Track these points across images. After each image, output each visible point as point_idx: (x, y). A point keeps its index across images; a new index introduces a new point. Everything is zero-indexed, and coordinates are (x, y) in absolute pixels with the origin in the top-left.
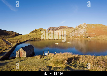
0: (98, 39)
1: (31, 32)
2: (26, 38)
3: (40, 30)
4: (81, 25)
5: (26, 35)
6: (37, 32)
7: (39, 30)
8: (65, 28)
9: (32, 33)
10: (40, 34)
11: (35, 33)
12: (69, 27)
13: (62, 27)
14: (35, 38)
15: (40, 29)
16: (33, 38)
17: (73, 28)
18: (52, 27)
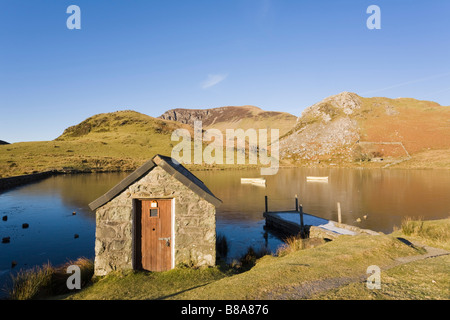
0: (423, 165)
1: (67, 130)
2: (45, 158)
3: (121, 121)
4: (333, 100)
5: (41, 145)
6: (102, 130)
7: (118, 118)
8: (250, 115)
9: (73, 135)
10: (121, 139)
11: (93, 137)
12: (269, 113)
13: (231, 109)
14: (97, 162)
15: (121, 115)
16: (85, 161)
17: (288, 117)
18: (182, 111)
